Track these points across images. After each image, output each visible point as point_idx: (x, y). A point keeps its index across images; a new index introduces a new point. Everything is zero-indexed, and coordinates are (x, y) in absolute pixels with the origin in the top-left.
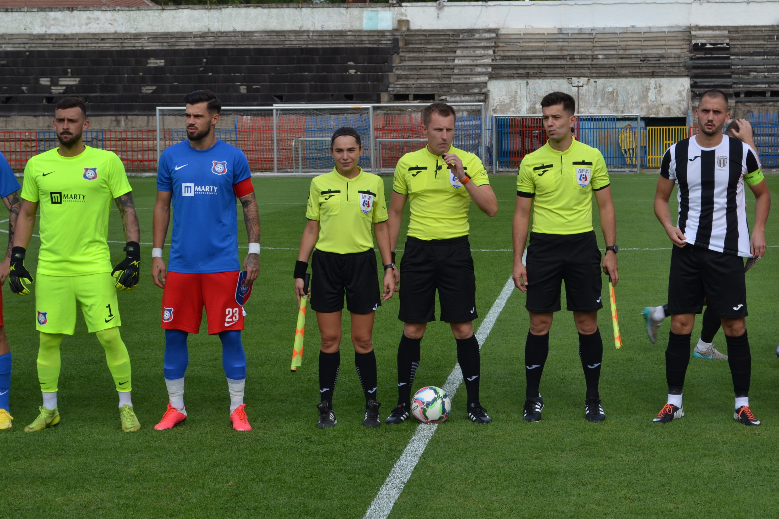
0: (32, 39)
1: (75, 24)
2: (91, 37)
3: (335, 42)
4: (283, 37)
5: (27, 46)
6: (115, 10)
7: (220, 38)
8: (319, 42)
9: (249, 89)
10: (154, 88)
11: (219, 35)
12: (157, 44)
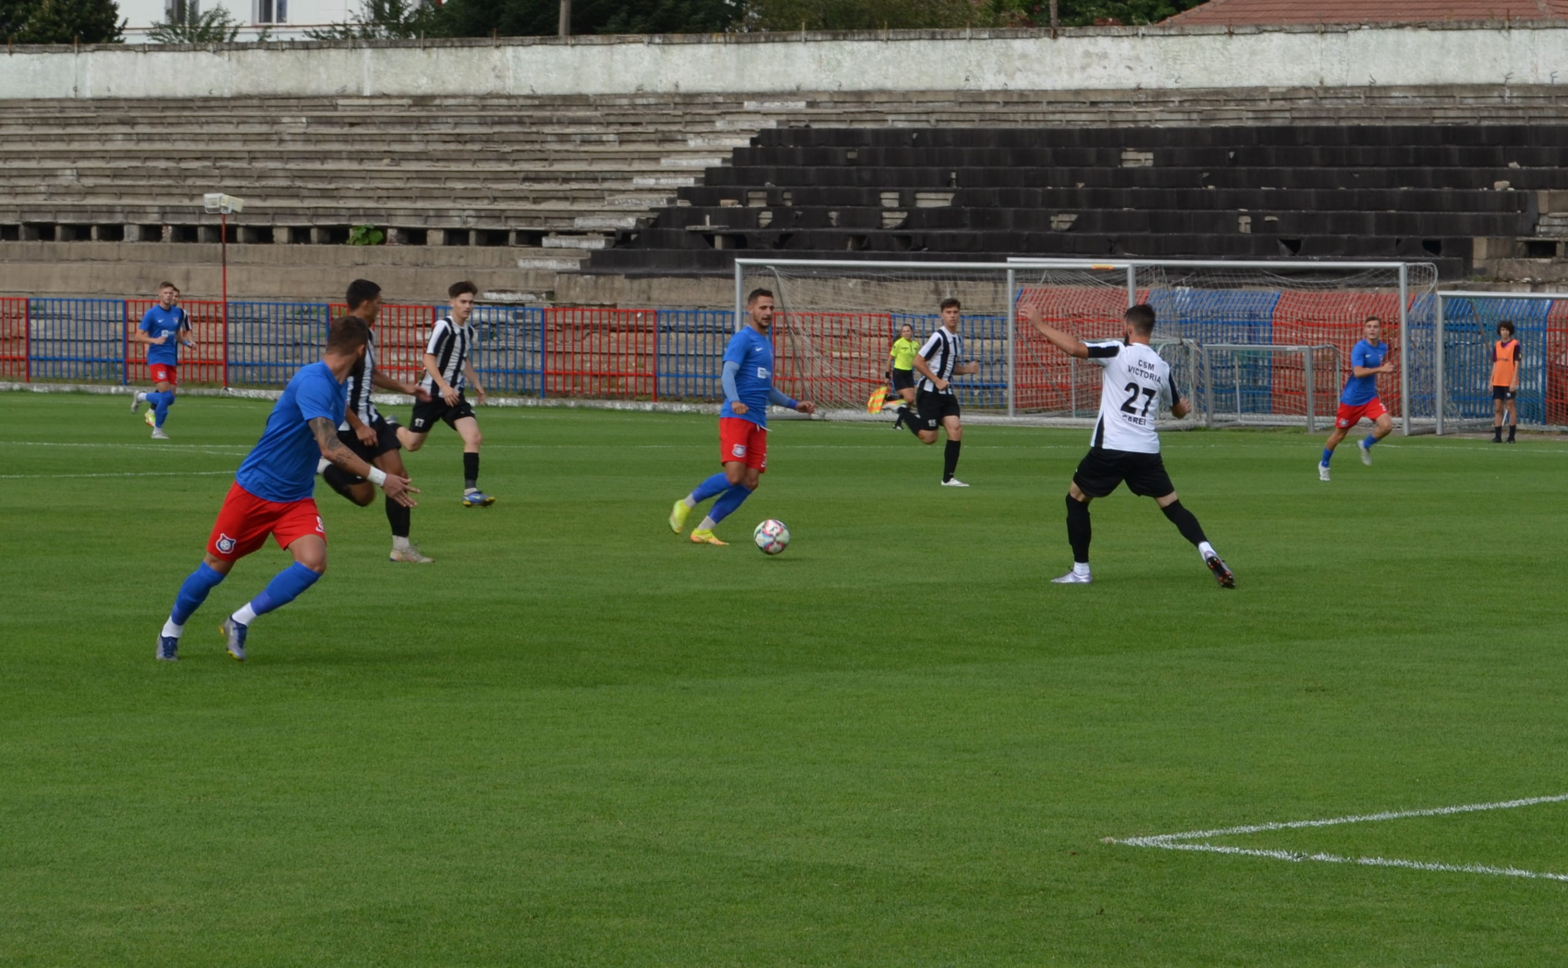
0: (961, 103)
1: (1060, 68)
2: (1072, 99)
3: (1536, 113)
4: (1451, 100)
5: (933, 118)
6: (1137, 35)
7: (1324, 102)
8: (1502, 113)
9: (1255, 225)
10: (1074, 217)
11: (1321, 94)
12: (1179, 116)
